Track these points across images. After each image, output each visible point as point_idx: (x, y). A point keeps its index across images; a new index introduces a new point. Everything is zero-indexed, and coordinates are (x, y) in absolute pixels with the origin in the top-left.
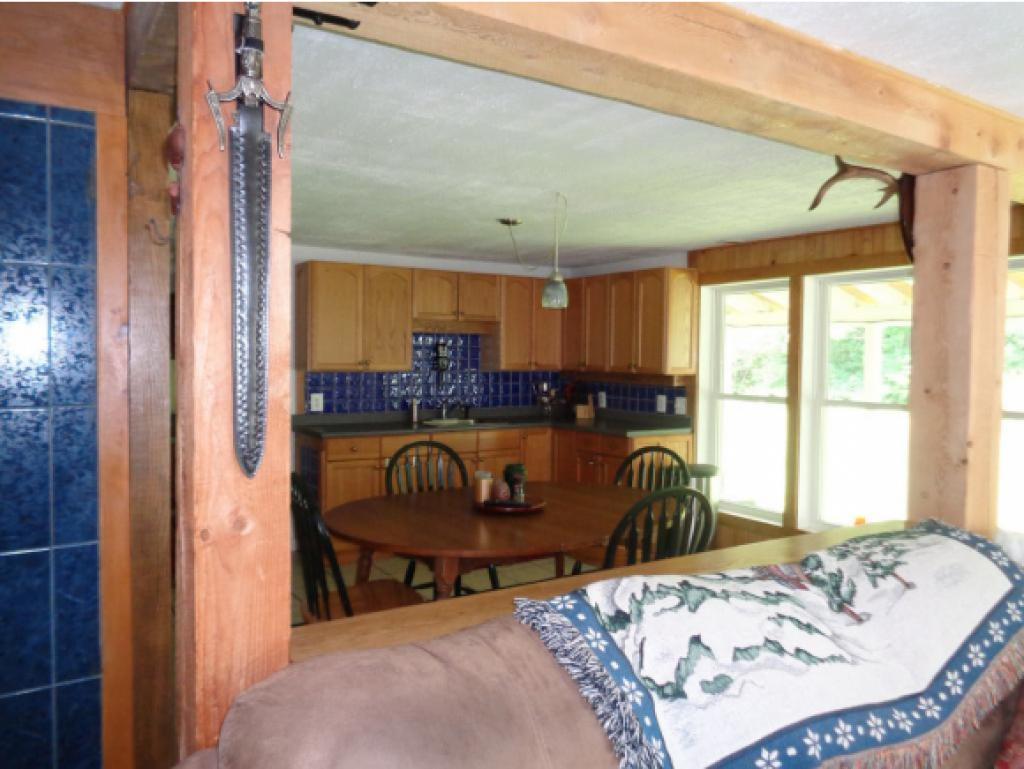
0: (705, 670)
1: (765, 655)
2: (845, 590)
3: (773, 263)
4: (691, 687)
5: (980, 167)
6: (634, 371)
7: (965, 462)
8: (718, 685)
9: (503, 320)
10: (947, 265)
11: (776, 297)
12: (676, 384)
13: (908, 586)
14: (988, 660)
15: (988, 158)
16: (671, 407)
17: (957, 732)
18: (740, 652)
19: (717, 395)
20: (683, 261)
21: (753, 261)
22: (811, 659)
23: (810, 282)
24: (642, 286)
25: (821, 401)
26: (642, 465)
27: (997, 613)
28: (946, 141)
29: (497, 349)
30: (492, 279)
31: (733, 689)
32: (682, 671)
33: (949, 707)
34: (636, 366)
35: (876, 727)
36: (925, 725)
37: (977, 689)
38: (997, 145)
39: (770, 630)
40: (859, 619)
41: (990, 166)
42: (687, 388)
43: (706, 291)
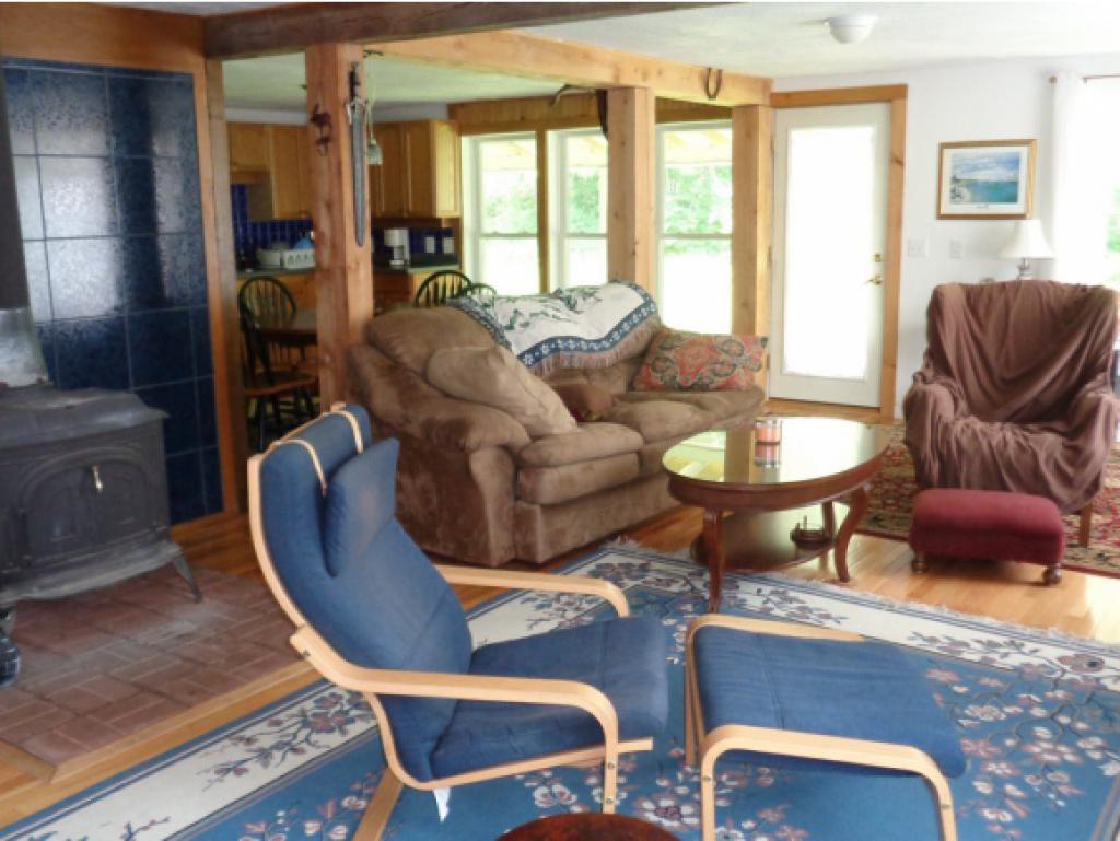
0: (520, 320)
1: (542, 316)
2: (572, 302)
3: (522, 119)
4: (516, 325)
5: (637, 90)
6: (405, 215)
7: (634, 253)
8: (526, 325)
9: (273, 169)
10: (623, 144)
11: (526, 146)
12: (444, 226)
13: (599, 300)
14: (631, 329)
15: (642, 84)
16: (439, 247)
17: (617, 355)
18: (532, 315)
19: (479, 234)
20: (443, 113)
21: (506, 117)
22: (558, 319)
23: (552, 136)
24: (408, 136)
25: (564, 234)
26: (436, 287)
27: (637, 311)
28: (617, 77)
29: (269, 198)
30: (258, 128)
31: (531, 325)
32: (512, 321)
33: (614, 344)
34: (408, 211)
35: (584, 346)
36: (603, 349)
37: (626, 339)
38: (645, 76)
39: (543, 309)
40: (577, 312)
41: (642, 88)
42: (454, 229)
43: (466, 141)
